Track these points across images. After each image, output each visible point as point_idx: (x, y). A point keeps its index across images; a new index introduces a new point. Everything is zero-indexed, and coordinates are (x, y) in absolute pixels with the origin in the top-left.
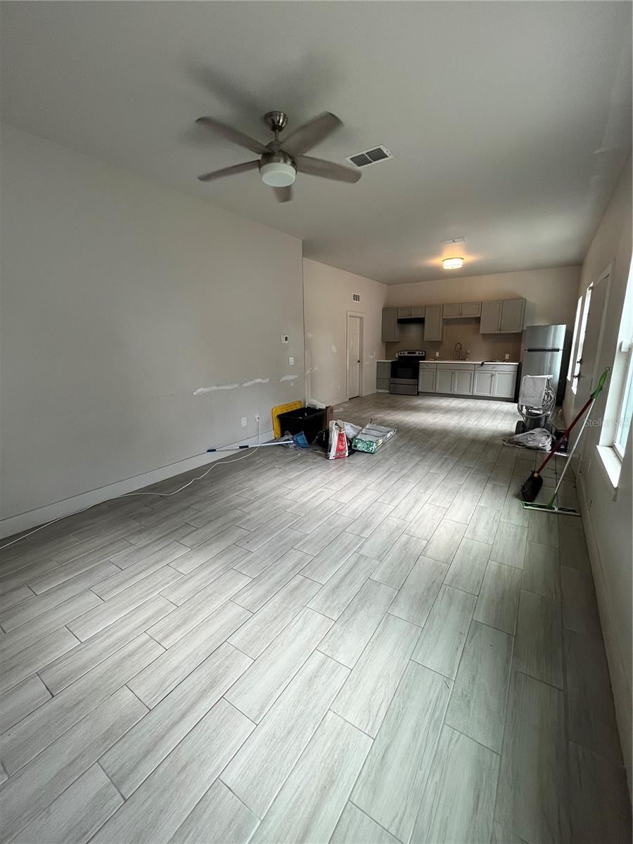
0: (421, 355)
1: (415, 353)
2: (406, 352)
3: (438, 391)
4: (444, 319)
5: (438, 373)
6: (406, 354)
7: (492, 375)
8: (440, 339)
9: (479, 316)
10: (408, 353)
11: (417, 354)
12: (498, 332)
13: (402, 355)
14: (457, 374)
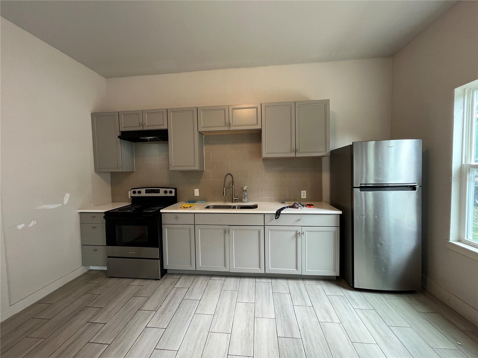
0: (168, 195)
1: (158, 192)
2: (143, 191)
3: (201, 266)
4: (199, 132)
5: (199, 232)
6: (143, 194)
7: (297, 235)
8: (197, 168)
9: (259, 127)
10: (147, 192)
11: (162, 194)
12: (293, 155)
13: (137, 195)
14: (233, 233)
